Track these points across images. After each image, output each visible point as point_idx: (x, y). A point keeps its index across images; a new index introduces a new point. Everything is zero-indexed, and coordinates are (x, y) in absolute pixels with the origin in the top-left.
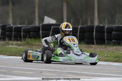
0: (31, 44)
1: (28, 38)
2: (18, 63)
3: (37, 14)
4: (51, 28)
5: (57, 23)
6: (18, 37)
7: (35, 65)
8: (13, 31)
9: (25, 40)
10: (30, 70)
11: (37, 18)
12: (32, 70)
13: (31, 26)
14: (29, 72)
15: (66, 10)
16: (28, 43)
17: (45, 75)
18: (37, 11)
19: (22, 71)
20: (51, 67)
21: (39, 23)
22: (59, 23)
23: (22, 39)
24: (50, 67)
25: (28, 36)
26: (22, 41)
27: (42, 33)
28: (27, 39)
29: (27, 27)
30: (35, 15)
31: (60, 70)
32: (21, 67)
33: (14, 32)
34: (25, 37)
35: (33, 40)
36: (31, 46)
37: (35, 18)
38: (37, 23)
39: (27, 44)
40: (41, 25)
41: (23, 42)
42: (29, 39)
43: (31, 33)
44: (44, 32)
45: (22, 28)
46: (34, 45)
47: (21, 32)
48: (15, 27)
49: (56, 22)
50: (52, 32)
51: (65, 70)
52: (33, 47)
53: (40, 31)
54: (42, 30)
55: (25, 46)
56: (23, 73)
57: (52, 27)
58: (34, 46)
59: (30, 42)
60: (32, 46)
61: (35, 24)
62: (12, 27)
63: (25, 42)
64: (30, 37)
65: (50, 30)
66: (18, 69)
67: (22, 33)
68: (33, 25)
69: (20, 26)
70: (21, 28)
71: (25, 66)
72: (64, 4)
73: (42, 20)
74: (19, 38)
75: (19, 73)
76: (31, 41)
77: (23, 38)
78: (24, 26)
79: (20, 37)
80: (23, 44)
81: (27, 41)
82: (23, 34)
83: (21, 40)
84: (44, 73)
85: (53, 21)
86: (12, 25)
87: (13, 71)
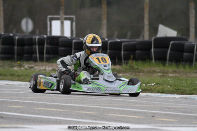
0: (138, 70)
1: (131, 60)
2: (116, 101)
3: (146, 22)
4: (169, 44)
5: (179, 36)
6: (117, 58)
7: (144, 104)
8: (108, 48)
9: (127, 63)
10: (135, 112)
11: (146, 28)
12: (138, 112)
13: (137, 40)
14: (133, 115)
15: (194, 15)
16: (132, 68)
17: (160, 120)
18: (146, 16)
19: (122, 114)
20: (169, 108)
21: (150, 35)
22: (182, 35)
23: (122, 62)
24: (167, 108)
25: (132, 56)
26: (122, 65)
27: (154, 51)
28: (130, 62)
29: (131, 43)
30: (143, 22)
31: (184, 112)
32: (120, 107)
33: (110, 49)
34: (127, 58)
35: (140, 63)
36: (137, 74)
37: (143, 28)
38: (146, 36)
39: (130, 69)
40: (153, 38)
41: (124, 66)
42: (134, 61)
43: (137, 52)
44: (157, 50)
45: (123, 44)
46: (142, 72)
47: (121, 50)
48: (111, 43)
49: (178, 34)
50: (171, 50)
51: (191, 113)
52: (139, 75)
53: (151, 48)
54: (154, 48)
55: (128, 72)
56: (123, 117)
57: (171, 42)
58: (141, 74)
59: (135, 67)
60: (139, 73)
61: (143, 37)
62: (107, 42)
63: (128, 67)
64: (135, 59)
65: (168, 48)
66: (116, 110)
67: (122, 53)
68: (140, 39)
69: (119, 40)
70: (120, 43)
71: (128, 106)
72: (190, 5)
73: (155, 30)
74: (117, 60)
75: (117, 116)
76: (137, 65)
77: (125, 60)
78: (126, 41)
79: (120, 58)
80: (124, 70)
81: (131, 64)
82: (124, 54)
83: (120, 64)
84: (158, 118)
85: (172, 33)
86: (106, 39)
87: (109, 113)
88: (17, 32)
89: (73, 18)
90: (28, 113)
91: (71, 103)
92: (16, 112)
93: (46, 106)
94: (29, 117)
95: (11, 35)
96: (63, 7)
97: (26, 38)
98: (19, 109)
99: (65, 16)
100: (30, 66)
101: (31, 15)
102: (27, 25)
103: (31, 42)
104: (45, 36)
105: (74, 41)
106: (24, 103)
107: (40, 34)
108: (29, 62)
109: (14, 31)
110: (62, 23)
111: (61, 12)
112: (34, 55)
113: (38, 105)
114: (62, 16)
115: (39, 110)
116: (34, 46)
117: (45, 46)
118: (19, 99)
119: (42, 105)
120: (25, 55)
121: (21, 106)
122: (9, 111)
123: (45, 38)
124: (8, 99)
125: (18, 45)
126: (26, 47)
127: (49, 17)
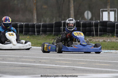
88: (82, 19)
89: (116, 10)
90: (89, 67)
91: (115, 61)
92: (82, 66)
93: (100, 63)
94: (89, 69)
95: (79, 21)
96: (109, 4)
97: (87, 22)
98: (83, 64)
99: (110, 9)
100: (90, 39)
101: (90, 9)
102: (88, 15)
103: (90, 25)
104: (99, 21)
105: (116, 24)
106: (87, 61)
107: (96, 20)
108: (89, 37)
109: (80, 19)
110: (109, 13)
111: (108, 7)
112: (92, 33)
113: (95, 62)
114: (108, 9)
115: (96, 65)
116: (92, 27)
117: (99, 27)
118: (84, 59)
119: (98, 62)
120: (87, 33)
121: (84, 63)
122: (78, 66)
123: (98, 22)
124: (77, 58)
125: (82, 27)
126: (87, 28)
127: (101, 9)
